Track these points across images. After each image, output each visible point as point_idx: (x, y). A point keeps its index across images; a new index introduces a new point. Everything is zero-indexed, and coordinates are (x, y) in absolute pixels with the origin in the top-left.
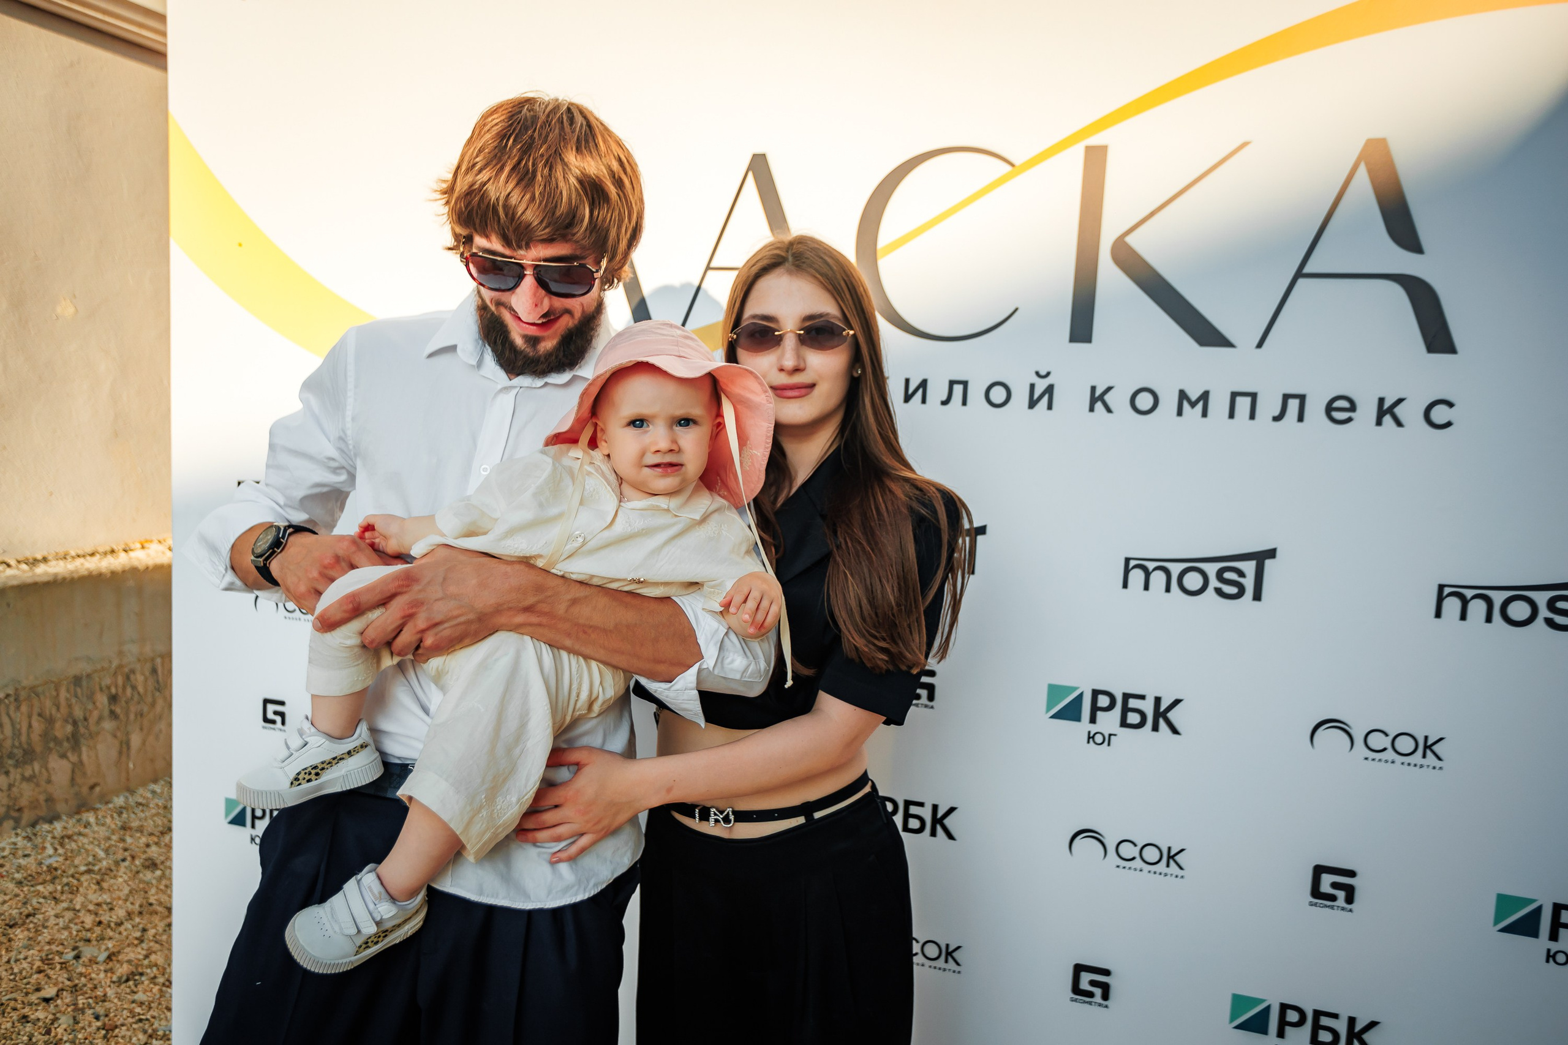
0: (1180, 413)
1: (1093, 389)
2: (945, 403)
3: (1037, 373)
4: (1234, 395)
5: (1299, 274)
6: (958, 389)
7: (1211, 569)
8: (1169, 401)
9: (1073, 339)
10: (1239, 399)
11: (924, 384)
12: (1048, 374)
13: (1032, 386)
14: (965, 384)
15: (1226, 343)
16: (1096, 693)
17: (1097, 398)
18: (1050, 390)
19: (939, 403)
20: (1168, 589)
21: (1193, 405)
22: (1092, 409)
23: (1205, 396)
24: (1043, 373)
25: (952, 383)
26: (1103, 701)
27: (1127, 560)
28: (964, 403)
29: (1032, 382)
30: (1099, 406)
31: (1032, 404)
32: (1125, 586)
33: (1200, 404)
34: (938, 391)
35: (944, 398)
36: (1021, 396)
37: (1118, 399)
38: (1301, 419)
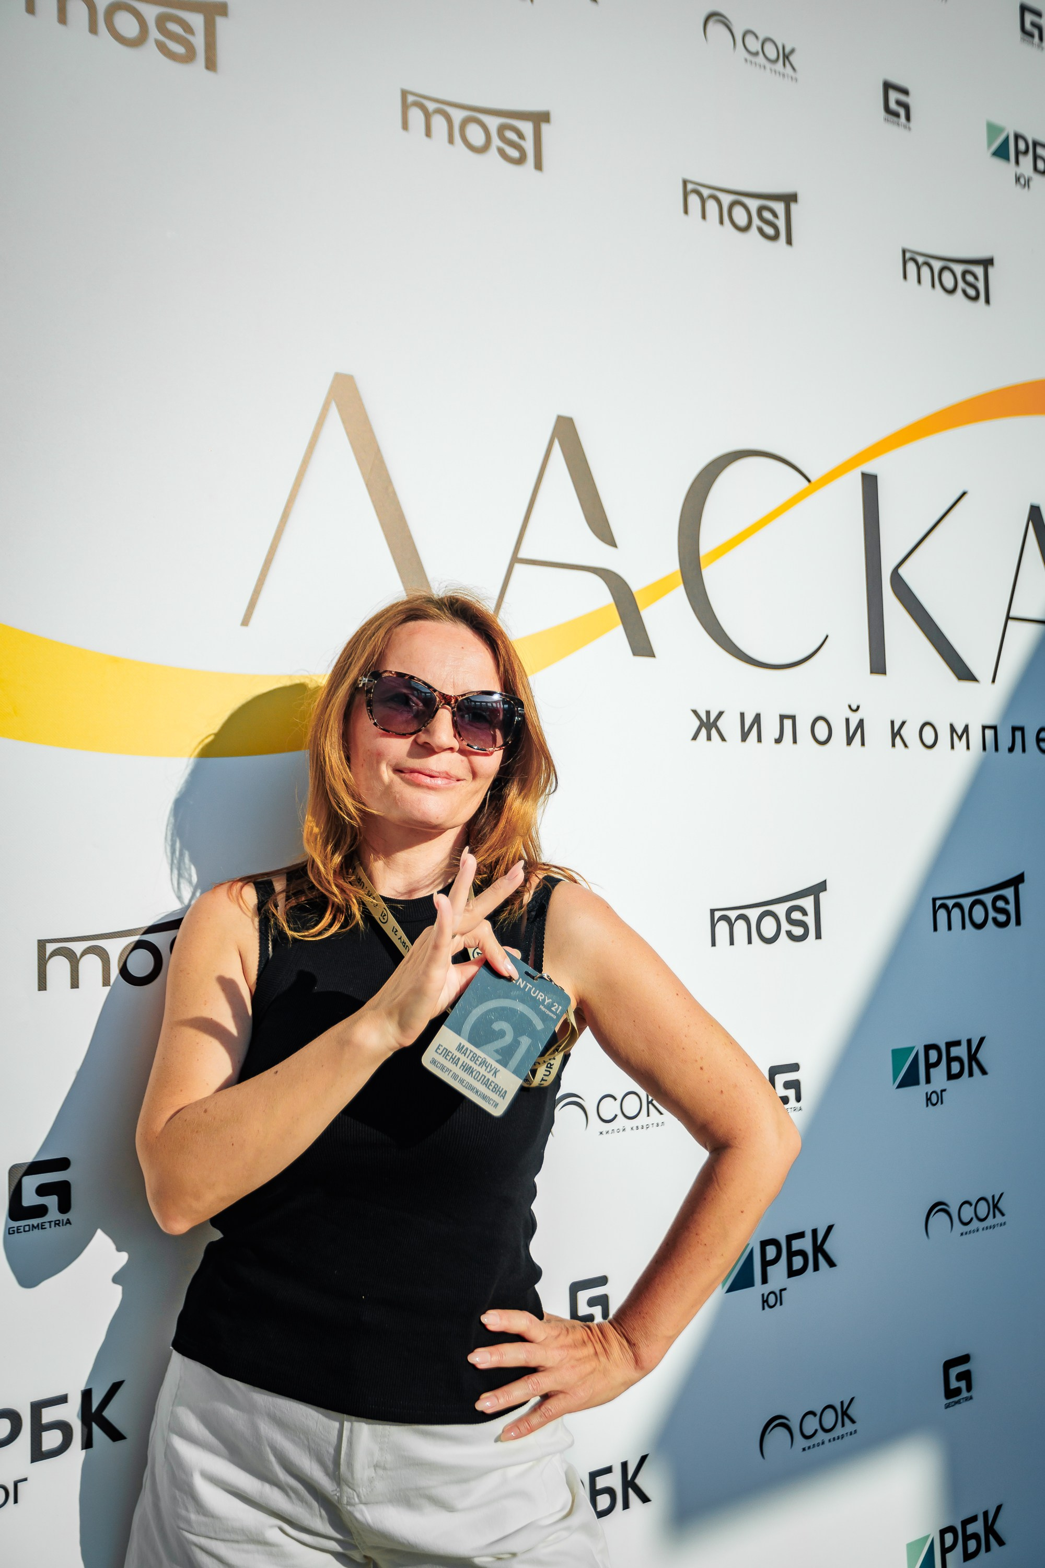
0: (953, 747)
1: (892, 723)
2: (778, 741)
3: (850, 707)
4: (984, 728)
5: (1008, 617)
6: (788, 723)
7: (988, 898)
8: (944, 735)
9: (873, 671)
10: (987, 732)
11: (757, 719)
12: (858, 707)
13: (847, 720)
14: (793, 718)
15: (973, 678)
16: (928, 1048)
17: (896, 733)
18: (861, 723)
19: (774, 741)
20: (964, 927)
21: (960, 738)
22: (893, 745)
23: (966, 729)
24: (854, 707)
25: (782, 718)
26: (933, 1056)
27: (934, 900)
28: (795, 741)
29: (847, 717)
30: (898, 739)
31: (850, 741)
32: (935, 929)
33: (965, 736)
34: (770, 728)
35: (777, 736)
36: (840, 734)
37: (910, 733)
38: (1024, 750)
